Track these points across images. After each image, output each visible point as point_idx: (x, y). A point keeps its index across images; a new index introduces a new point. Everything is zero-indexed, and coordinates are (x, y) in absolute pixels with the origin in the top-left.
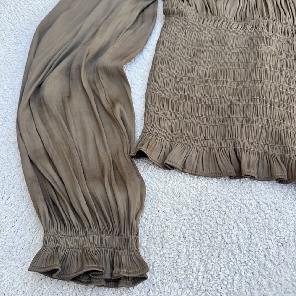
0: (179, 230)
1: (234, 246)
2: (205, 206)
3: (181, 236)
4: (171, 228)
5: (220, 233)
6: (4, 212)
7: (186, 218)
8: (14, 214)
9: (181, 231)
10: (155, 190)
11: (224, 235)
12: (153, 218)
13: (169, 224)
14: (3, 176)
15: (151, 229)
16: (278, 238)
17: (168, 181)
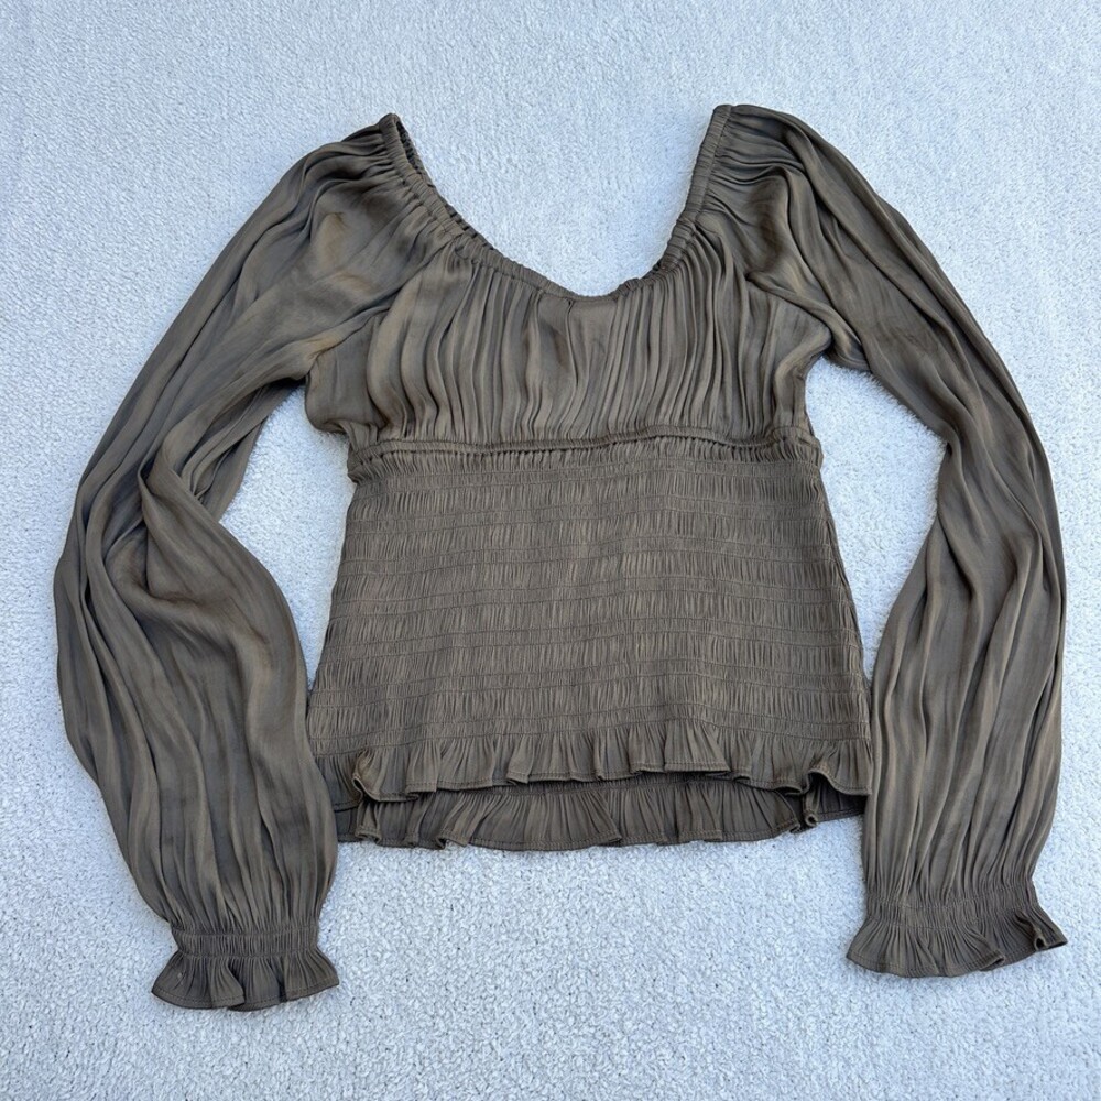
0: (411, 1052)
1: (513, 1062)
2: (454, 995)
3: (417, 1064)
4: (395, 1050)
5: (486, 1042)
6: (65, 1084)
7: (422, 1025)
8: (88, 1084)
9: (415, 1052)
10: (355, 979)
11: (494, 1043)
12: (361, 1037)
13: (392, 1043)
14: (47, 1011)
15: (358, 1060)
16: (592, 1030)
17: (378, 954)
